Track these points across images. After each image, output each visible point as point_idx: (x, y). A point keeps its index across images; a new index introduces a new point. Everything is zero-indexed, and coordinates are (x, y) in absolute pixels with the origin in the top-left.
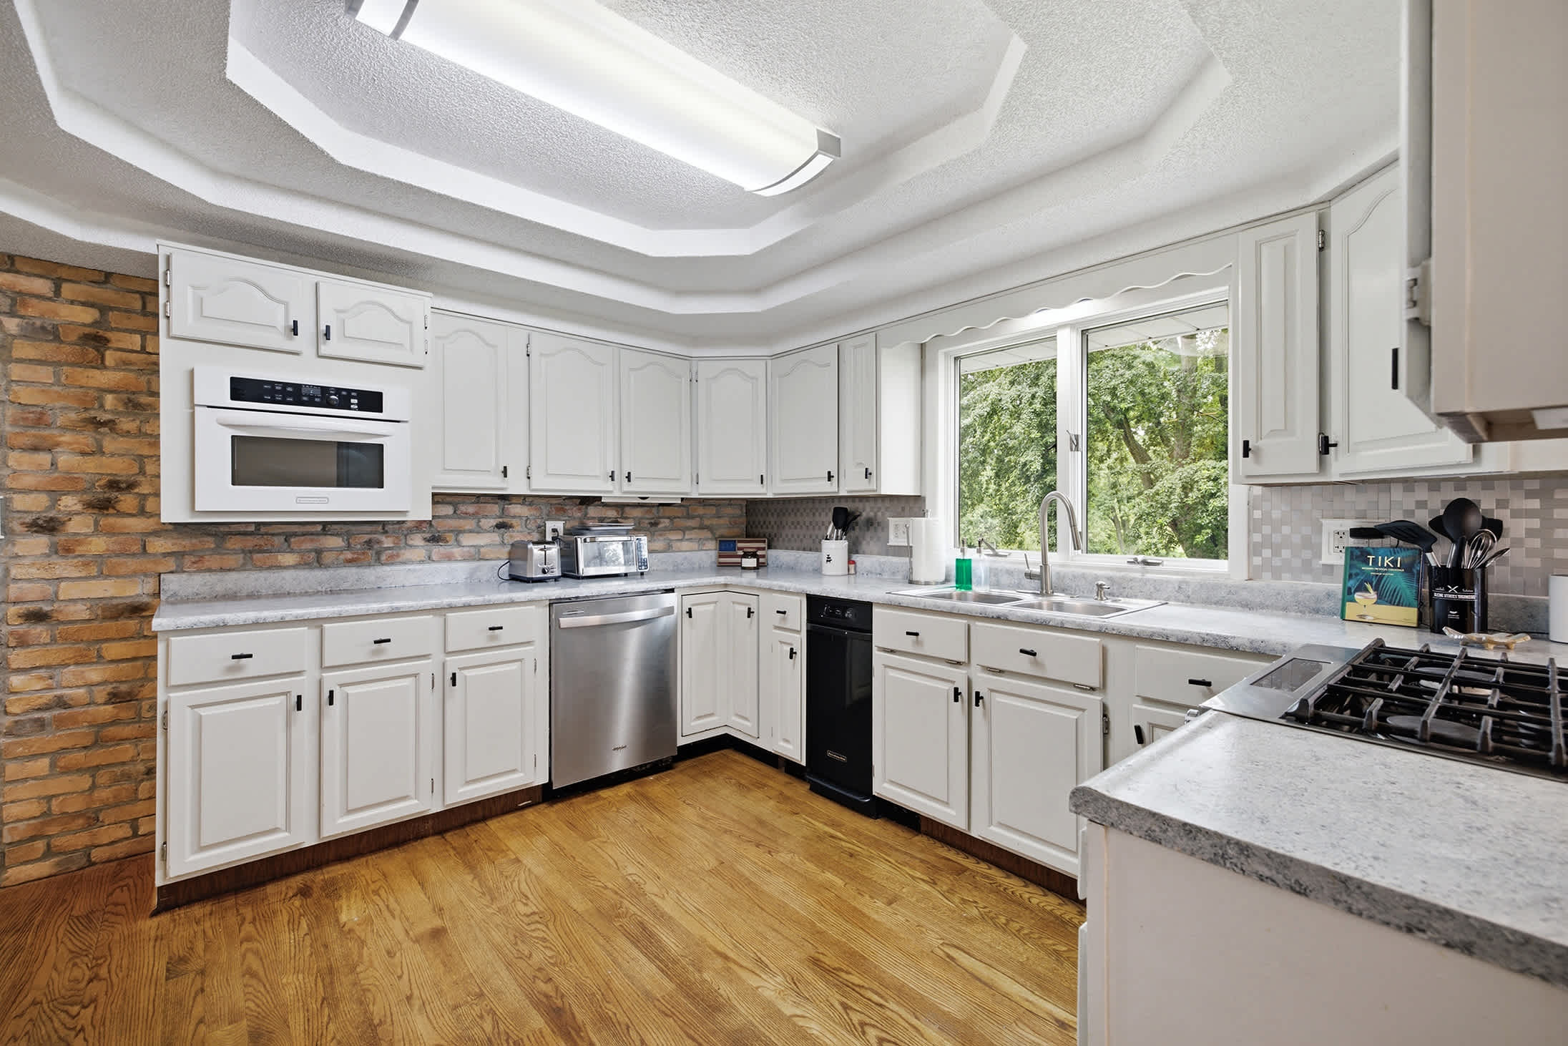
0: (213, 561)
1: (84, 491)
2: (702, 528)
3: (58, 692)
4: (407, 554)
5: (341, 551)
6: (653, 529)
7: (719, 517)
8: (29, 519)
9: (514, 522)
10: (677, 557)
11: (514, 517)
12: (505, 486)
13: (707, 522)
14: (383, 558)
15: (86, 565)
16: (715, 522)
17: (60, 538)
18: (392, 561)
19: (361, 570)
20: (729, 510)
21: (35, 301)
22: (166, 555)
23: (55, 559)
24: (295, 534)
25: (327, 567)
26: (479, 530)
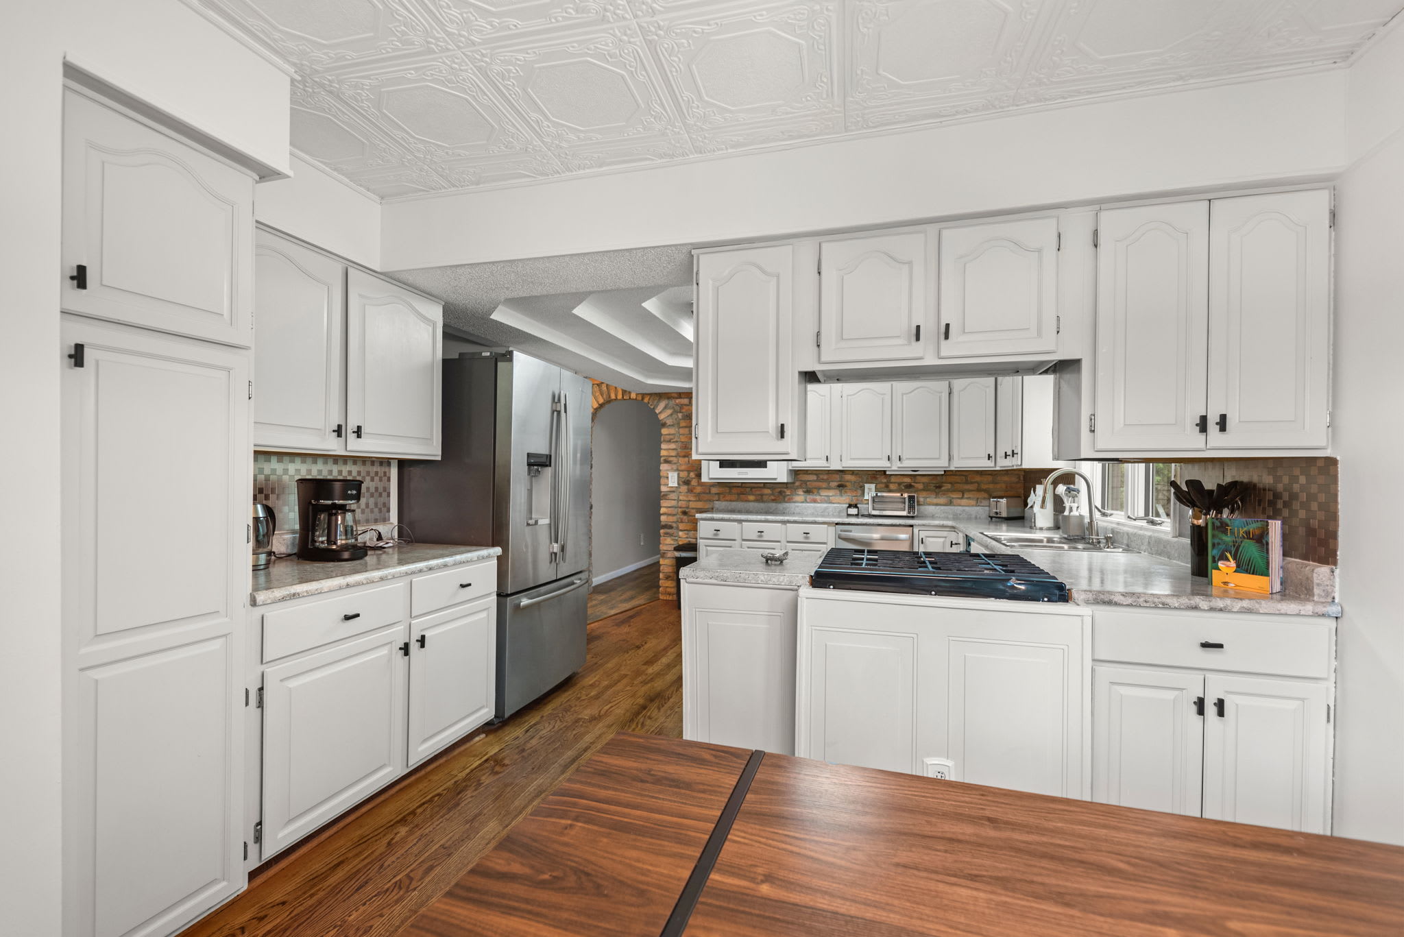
0: (728, 497)
1: (696, 470)
2: (979, 490)
3: (690, 539)
4: (797, 498)
5: (770, 495)
6: (937, 490)
7: (996, 483)
8: (683, 480)
9: (848, 484)
10: (958, 509)
11: (848, 481)
12: (827, 465)
13: (984, 487)
14: (786, 499)
15: (696, 496)
16: (991, 486)
17: (690, 487)
18: (790, 501)
19: (777, 504)
20: (1006, 478)
21: (685, 407)
22: (716, 494)
23: (689, 494)
24: (754, 488)
25: (763, 501)
26: (829, 488)
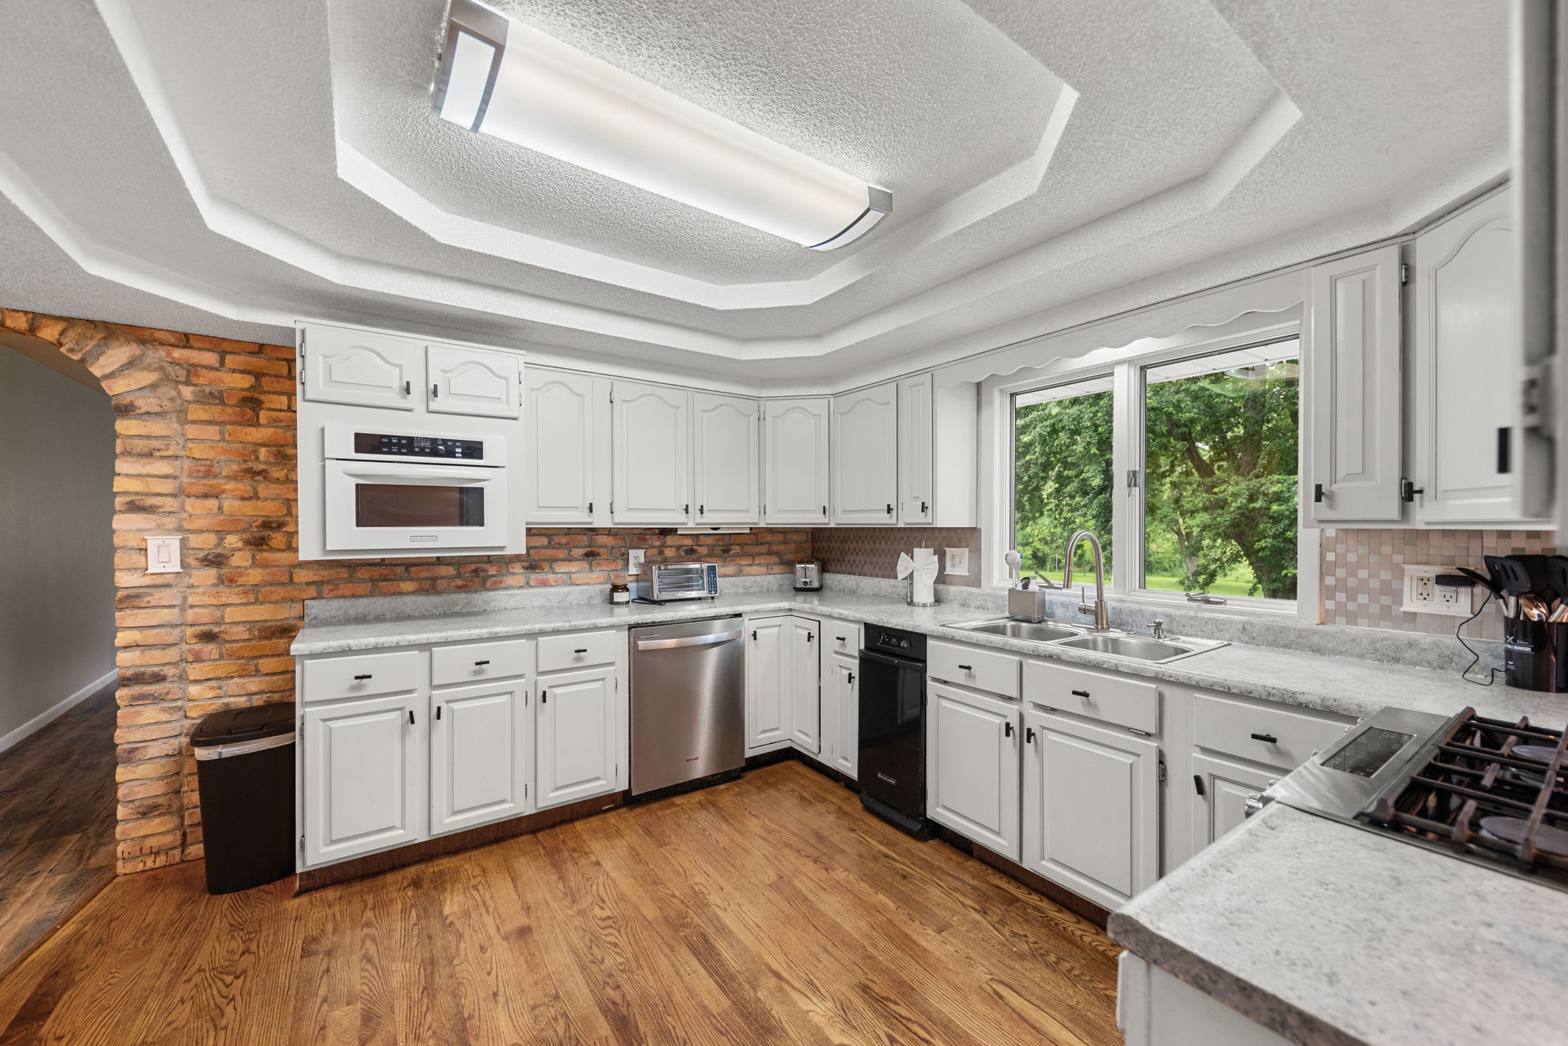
0: (345, 589)
1: (244, 531)
2: (770, 553)
3: (225, 700)
4: (510, 580)
5: (452, 578)
6: (725, 555)
7: (787, 543)
8: (201, 555)
9: (601, 551)
10: (748, 580)
11: (601, 546)
12: (590, 520)
13: (775, 548)
14: (488, 584)
15: (246, 593)
16: (782, 547)
17: (225, 571)
18: (495, 587)
19: (469, 595)
20: (796, 537)
21: (204, 371)
22: (308, 584)
23: (221, 588)
24: (414, 565)
25: (440, 593)
26: (570, 559)
